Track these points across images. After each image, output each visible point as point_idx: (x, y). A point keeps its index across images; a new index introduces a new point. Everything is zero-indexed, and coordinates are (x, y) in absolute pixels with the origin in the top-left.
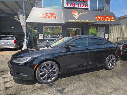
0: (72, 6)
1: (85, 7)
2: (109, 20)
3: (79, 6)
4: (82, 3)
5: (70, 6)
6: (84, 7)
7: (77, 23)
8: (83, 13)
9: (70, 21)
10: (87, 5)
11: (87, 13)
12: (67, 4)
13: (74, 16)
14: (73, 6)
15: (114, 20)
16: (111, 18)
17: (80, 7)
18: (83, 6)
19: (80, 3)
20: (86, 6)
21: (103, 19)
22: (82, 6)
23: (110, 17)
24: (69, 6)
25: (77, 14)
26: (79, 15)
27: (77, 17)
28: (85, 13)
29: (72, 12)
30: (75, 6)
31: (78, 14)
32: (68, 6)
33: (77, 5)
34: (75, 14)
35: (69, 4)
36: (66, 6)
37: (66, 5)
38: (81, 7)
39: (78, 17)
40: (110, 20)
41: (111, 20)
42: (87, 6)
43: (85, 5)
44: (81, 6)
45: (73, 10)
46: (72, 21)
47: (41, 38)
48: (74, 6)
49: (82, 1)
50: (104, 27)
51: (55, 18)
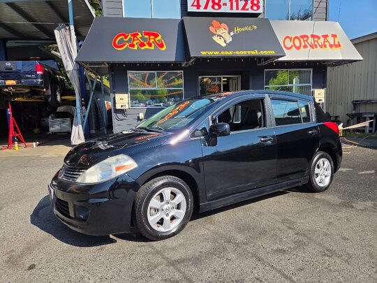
0: (210, 10)
2: (325, 46)
3: (232, 8)
5: (206, 8)
6: (248, 9)
7: (226, 59)
8: (244, 29)
9: (204, 53)
10: (256, 2)
11: (255, 27)
12: (195, 4)
13: (215, 38)
14: (213, 7)
17: (235, 11)
18: (243, 8)
20: (255, 8)
22: (240, 7)
24: (202, 10)
25: (226, 32)
26: (232, 34)
27: (225, 41)
28: (249, 27)
29: (211, 28)
30: (220, 7)
31: (229, 33)
32: (198, 8)
33: (225, 4)
34: (220, 34)
35: (203, 4)
36: (194, 9)
37: (193, 5)
38: (239, 11)
39: (229, 40)
41: (331, 46)
42: (258, 8)
43: (252, 2)
44: (237, 8)
46: (210, 53)
47: (122, 106)
48: (216, 7)
50: (312, 70)
51: (161, 46)
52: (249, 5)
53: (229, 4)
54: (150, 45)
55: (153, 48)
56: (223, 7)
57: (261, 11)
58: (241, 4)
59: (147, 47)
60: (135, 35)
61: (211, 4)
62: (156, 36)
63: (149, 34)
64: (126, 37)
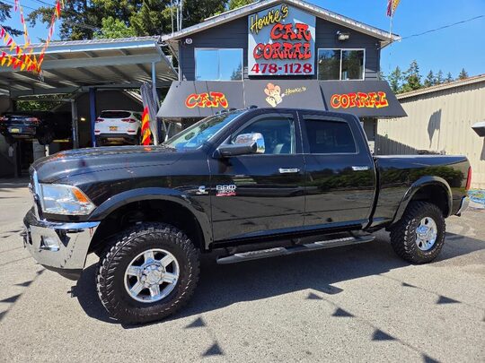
0: (267, 73)
1: (304, 71)
2: (371, 104)
3: (286, 71)
4: (297, 61)
5: (263, 72)
6: (301, 72)
8: (294, 91)
10: (308, 66)
11: (304, 89)
12: (255, 69)
13: (268, 100)
14: (270, 71)
15: (387, 105)
16: (377, 99)
17: (289, 73)
18: (297, 71)
19: (289, 63)
20: (307, 71)
21: (351, 104)
22: (294, 70)
23: (376, 96)
24: (260, 73)
25: (279, 93)
26: (283, 95)
27: (276, 102)
28: (300, 88)
29: (266, 91)
30: (276, 71)
31: (281, 95)
32: (257, 71)
33: (280, 69)
34: (272, 95)
35: (261, 68)
36: (254, 73)
37: (252, 70)
38: (293, 74)
40: (373, 106)
41: (377, 104)
42: (310, 71)
43: (305, 66)
44: (291, 72)
45: (270, 84)
48: (273, 71)
49: (293, 58)
51: (225, 104)
52: (302, 68)
53: (284, 68)
54: (215, 104)
55: (217, 106)
56: (279, 71)
57: (312, 73)
58: (295, 68)
59: (213, 105)
60: (204, 96)
61: (268, 68)
62: (221, 96)
63: (215, 95)
64: (196, 97)
